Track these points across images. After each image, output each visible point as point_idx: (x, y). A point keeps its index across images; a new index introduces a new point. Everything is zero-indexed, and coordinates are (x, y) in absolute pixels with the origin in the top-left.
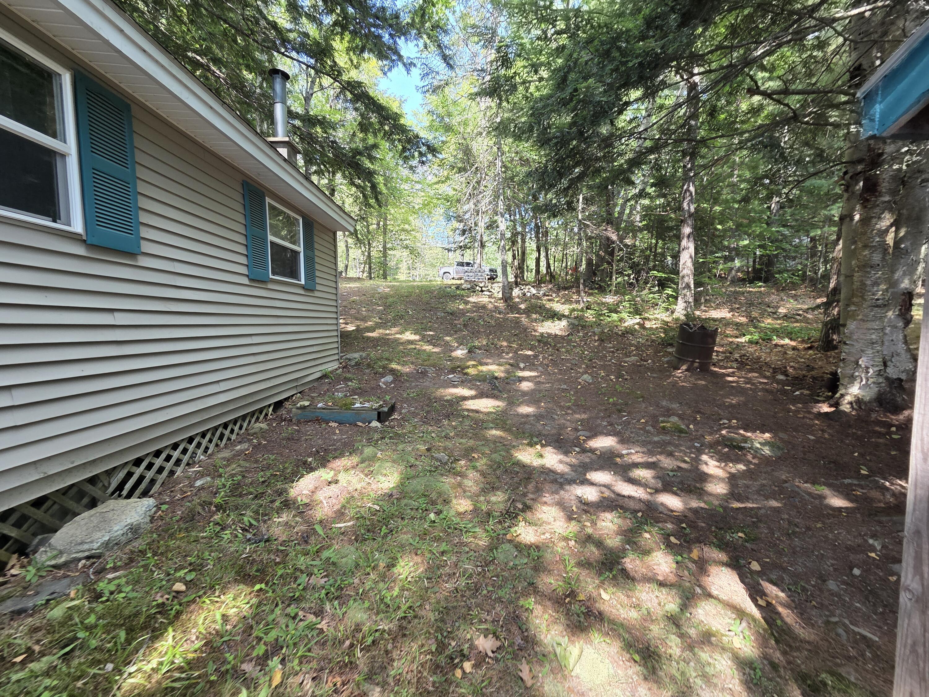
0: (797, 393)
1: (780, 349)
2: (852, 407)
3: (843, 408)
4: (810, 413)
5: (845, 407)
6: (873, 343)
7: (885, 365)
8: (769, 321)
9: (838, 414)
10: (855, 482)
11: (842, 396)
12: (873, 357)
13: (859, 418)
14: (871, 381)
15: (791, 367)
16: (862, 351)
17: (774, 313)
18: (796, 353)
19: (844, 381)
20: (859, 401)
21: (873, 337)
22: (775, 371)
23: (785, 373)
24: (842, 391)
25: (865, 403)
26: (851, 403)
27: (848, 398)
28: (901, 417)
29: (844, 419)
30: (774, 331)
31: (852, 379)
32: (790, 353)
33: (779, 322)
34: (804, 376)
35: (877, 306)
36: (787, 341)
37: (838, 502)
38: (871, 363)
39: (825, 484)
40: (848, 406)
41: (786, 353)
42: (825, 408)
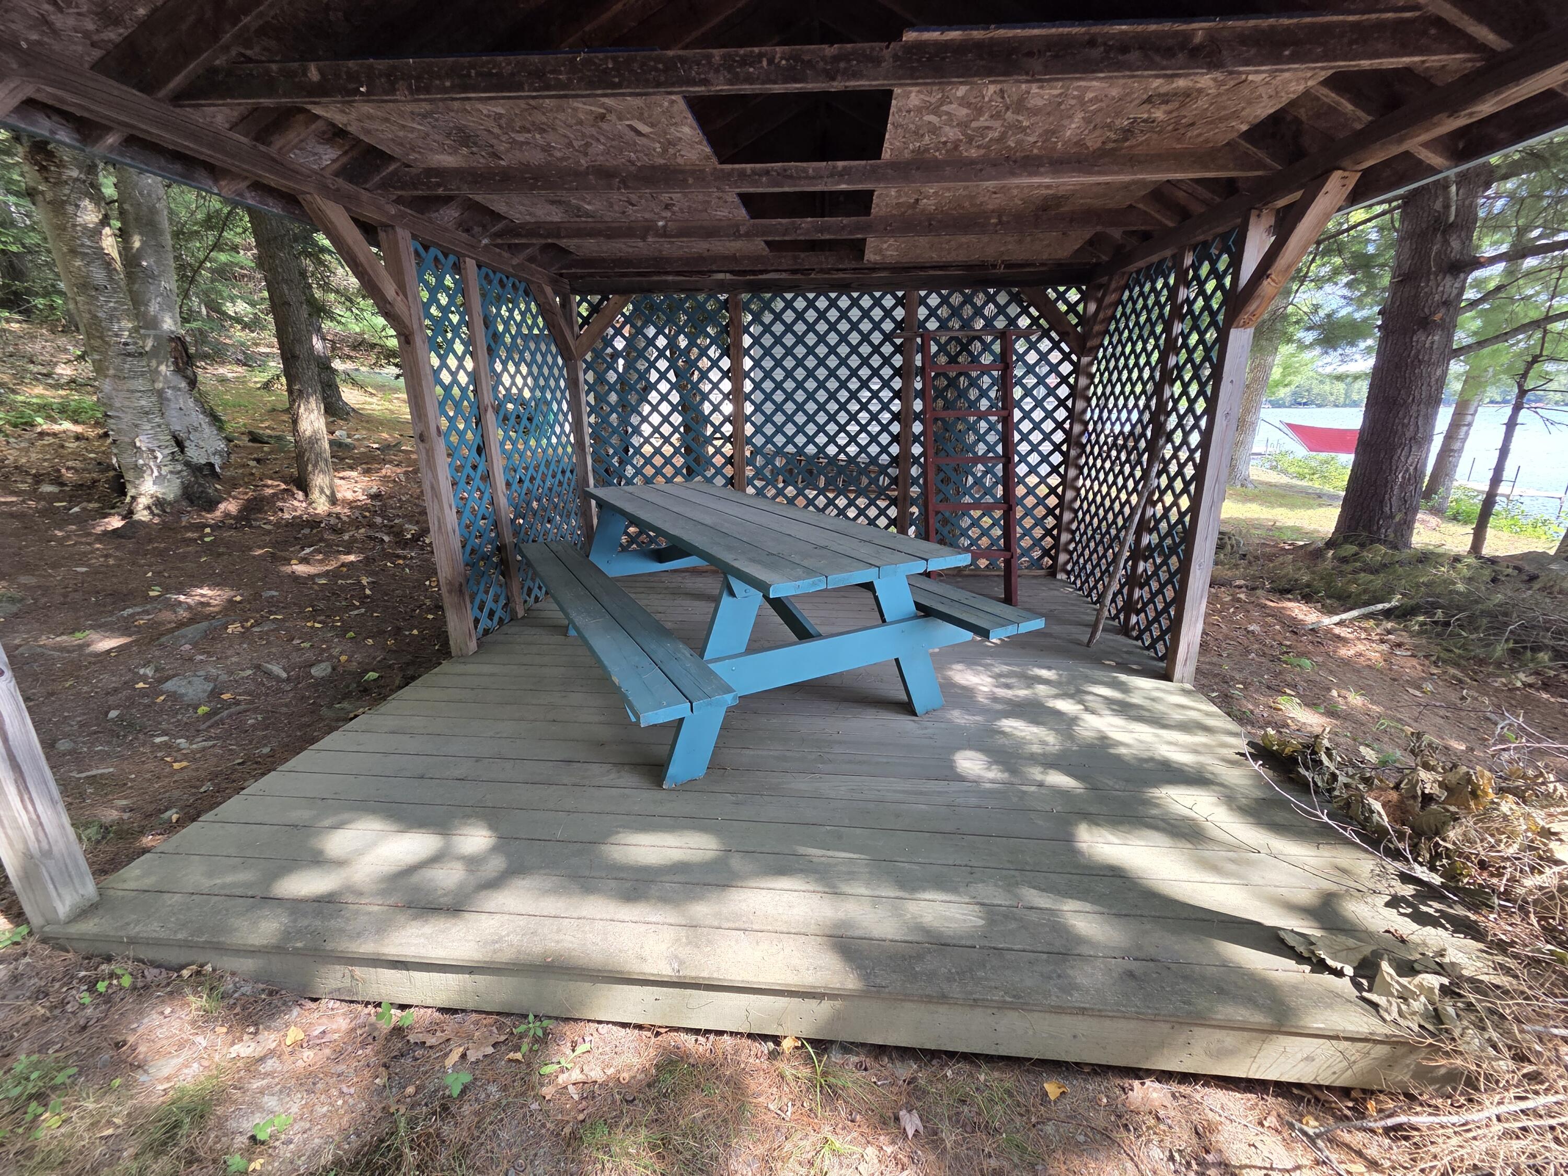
0: (76, 509)
1: (50, 440)
2: (152, 513)
3: (136, 517)
4: (90, 534)
5: (142, 515)
6: (147, 413)
7: (180, 444)
8: (39, 390)
9: (132, 527)
10: (138, 609)
11: (134, 498)
12: (156, 434)
13: (165, 527)
14: (164, 471)
15: (68, 469)
16: (136, 426)
17: (48, 375)
18: (82, 444)
19: (129, 476)
20: (159, 503)
21: (143, 403)
22: (38, 479)
23: (58, 481)
24: (131, 492)
25: (170, 503)
26: (148, 508)
27: (143, 501)
28: (218, 513)
29: (143, 533)
30: (44, 409)
31: (139, 471)
32: (72, 445)
33: (61, 392)
34: (95, 481)
35: (129, 355)
36: (67, 425)
37: (106, 643)
38: (156, 443)
39: (92, 627)
40: (146, 512)
41: (63, 447)
42: (116, 522)
